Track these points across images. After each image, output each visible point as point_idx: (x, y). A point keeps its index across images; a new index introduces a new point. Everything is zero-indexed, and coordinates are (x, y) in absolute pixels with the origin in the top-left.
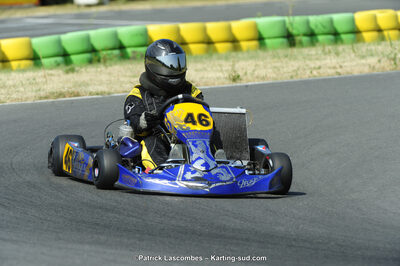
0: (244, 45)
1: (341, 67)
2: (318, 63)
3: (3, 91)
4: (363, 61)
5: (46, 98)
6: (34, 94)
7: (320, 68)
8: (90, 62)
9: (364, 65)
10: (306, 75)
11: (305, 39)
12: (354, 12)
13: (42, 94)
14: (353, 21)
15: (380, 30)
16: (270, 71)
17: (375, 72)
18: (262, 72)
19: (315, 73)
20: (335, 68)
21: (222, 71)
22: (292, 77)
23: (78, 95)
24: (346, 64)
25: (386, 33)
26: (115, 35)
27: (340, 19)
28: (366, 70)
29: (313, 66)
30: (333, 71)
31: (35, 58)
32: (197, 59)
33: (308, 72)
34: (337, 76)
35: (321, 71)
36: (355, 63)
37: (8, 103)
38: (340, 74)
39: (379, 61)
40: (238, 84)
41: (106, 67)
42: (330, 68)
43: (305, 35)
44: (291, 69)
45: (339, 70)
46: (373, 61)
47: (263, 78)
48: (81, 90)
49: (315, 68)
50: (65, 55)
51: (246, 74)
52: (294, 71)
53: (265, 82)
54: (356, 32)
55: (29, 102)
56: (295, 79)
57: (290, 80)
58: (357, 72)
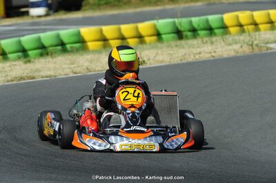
0: (147, 39)
1: (215, 52)
2: (199, 50)
4: (230, 47)
5: (12, 81)
6: (3, 79)
7: (200, 53)
8: (42, 55)
9: (230, 50)
10: (191, 59)
11: (189, 34)
12: (223, 13)
13: (9, 78)
14: (222, 20)
15: (241, 26)
16: (166, 56)
17: (239, 55)
18: (160, 58)
19: (197, 57)
20: (210, 53)
22: (181, 60)
23: (33, 78)
24: (218, 50)
25: (245, 27)
26: (58, 36)
27: (213, 19)
28: (232, 54)
29: (195, 51)
30: (209, 55)
31: (3, 54)
33: (192, 56)
34: (212, 58)
35: (201, 55)
36: (224, 49)
38: (214, 57)
39: (241, 47)
40: (144, 67)
41: (52, 58)
42: (207, 53)
43: (189, 31)
44: (180, 55)
45: (214, 54)
46: (236, 47)
47: (161, 62)
48: (36, 74)
49: (196, 54)
50: (24, 51)
51: (149, 59)
52: (182, 56)
53: (163, 64)
54: (224, 27)
56: (184, 61)
57: (179, 62)
58: (225, 55)
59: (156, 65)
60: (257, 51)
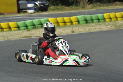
0: (74, 23)
2: (95, 28)
3: (11, 36)
4: (107, 27)
5: (23, 38)
6: (19, 37)
7: (95, 29)
8: (33, 28)
9: (107, 28)
10: (92, 31)
12: (104, 14)
13: (22, 37)
14: (103, 16)
15: (111, 18)
17: (110, 30)
18: (80, 30)
19: (94, 30)
20: (99, 29)
21: (69, 30)
23: (31, 37)
24: (102, 28)
26: (40, 21)
27: (100, 16)
28: (108, 29)
29: (93, 28)
31: (18, 27)
32: (62, 27)
33: (92, 30)
34: (100, 31)
35: (96, 30)
36: (105, 27)
37: (12, 39)
38: (101, 30)
39: (112, 27)
41: (38, 29)
43: (90, 20)
44: (88, 29)
45: (101, 29)
46: (110, 26)
47: (80, 32)
50: (27, 26)
51: (76, 31)
52: (88, 30)
54: (104, 19)
55: (18, 39)
56: (89, 32)
57: (88, 32)
58: (105, 30)
59: (79, 33)
60: (118, 28)
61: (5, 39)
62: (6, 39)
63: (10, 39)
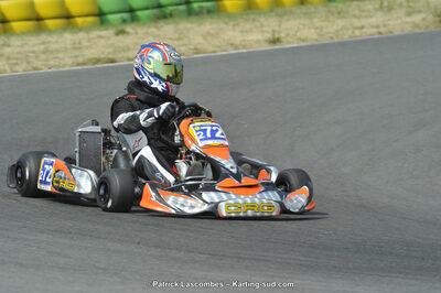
1: (385, 26)
3: (43, 57)
4: (409, 19)
5: (84, 64)
6: (70, 61)
7: (362, 27)
9: (407, 23)
10: (346, 37)
13: (80, 60)
16: (313, 31)
18: (305, 33)
19: (357, 32)
20: (378, 27)
21: (263, 32)
22: (332, 38)
23: (113, 61)
24: (390, 22)
28: (408, 29)
29: (357, 23)
30: (375, 30)
33: (350, 32)
34: (377, 36)
35: (365, 30)
36: (399, 21)
37: (46, 70)
38: (380, 33)
40: (277, 47)
42: (372, 27)
45: (382, 30)
46: (417, 18)
47: (303, 40)
48: (118, 56)
49: (357, 28)
51: (287, 35)
52: (337, 31)
53: (302, 44)
55: (67, 69)
56: (336, 40)
57: (329, 41)
58: (396, 33)
59: (295, 45)
61: (18, 68)
62: (20, 69)
63: (35, 69)
